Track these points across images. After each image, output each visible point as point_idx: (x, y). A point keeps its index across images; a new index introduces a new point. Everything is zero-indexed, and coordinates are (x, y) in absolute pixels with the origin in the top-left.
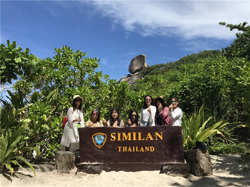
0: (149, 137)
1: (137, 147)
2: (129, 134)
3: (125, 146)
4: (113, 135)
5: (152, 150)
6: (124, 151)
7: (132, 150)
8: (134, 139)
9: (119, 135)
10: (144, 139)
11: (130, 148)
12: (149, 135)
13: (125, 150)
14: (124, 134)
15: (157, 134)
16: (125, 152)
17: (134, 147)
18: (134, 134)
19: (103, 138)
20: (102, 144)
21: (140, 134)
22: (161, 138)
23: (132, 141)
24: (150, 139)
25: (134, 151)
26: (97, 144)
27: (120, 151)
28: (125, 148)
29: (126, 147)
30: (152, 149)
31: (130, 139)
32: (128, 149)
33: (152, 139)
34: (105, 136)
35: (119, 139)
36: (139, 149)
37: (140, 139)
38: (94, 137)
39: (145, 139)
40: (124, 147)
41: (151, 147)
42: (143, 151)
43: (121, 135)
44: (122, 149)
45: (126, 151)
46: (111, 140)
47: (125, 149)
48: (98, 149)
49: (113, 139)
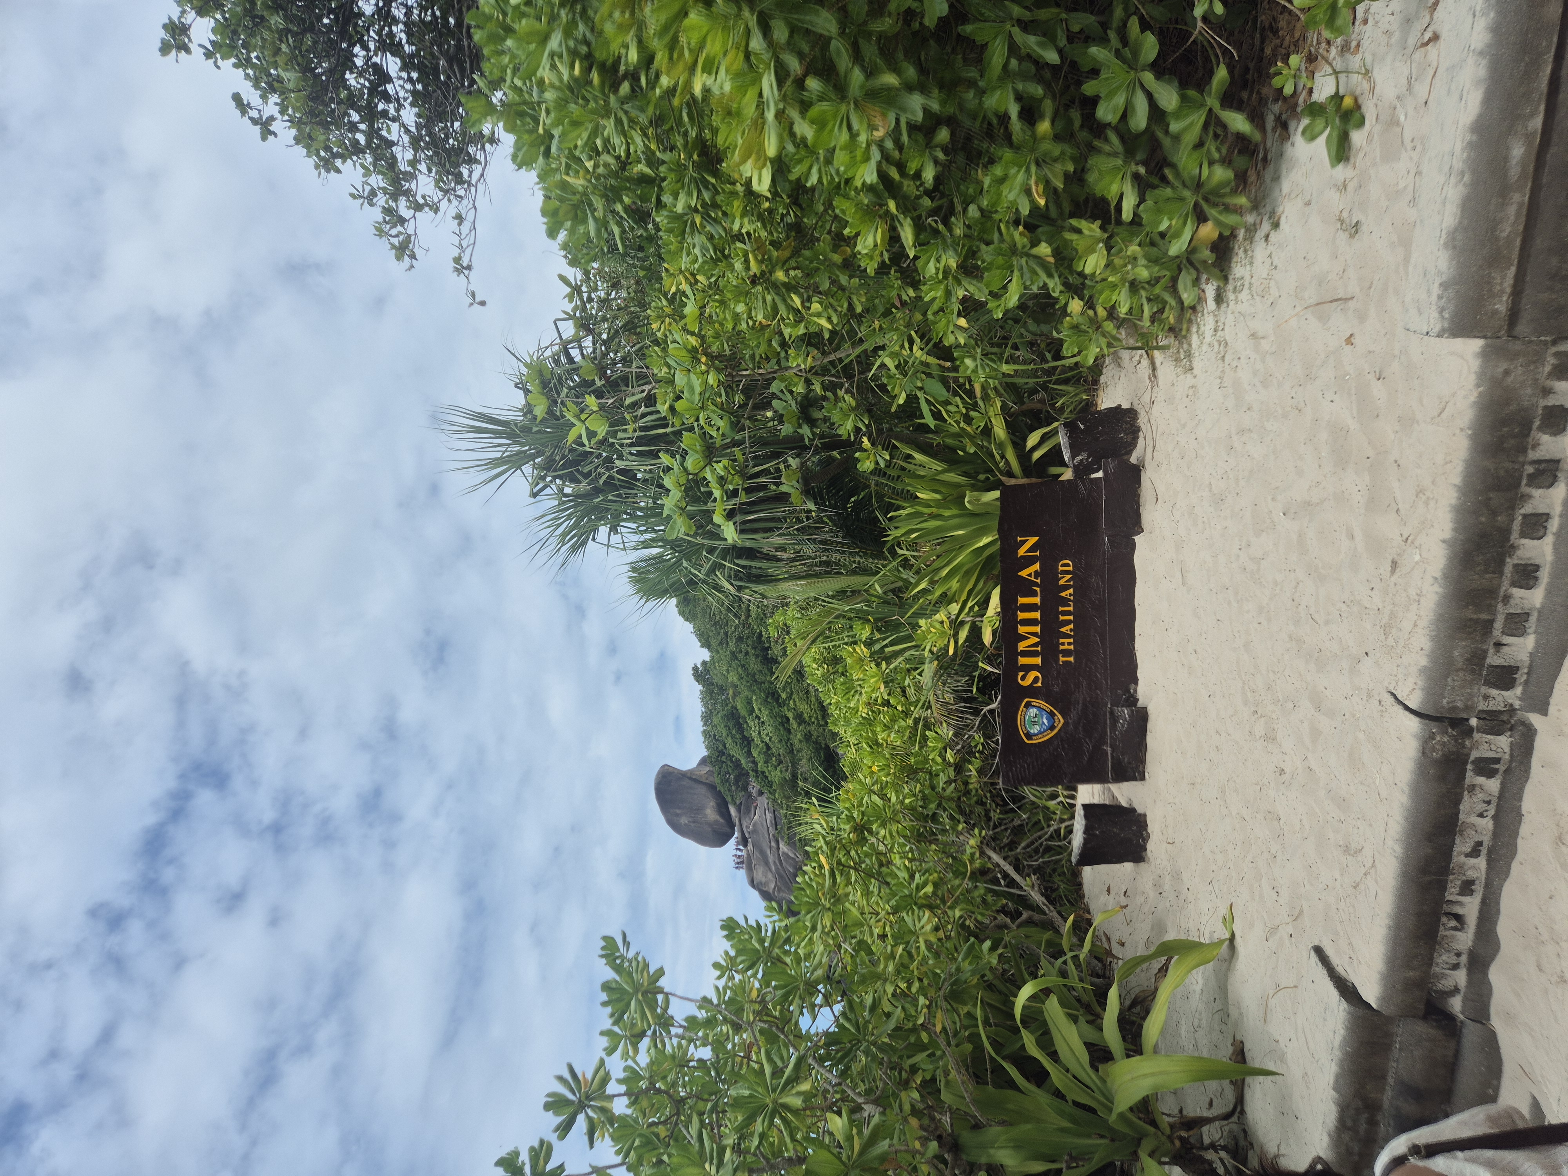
0: (1030, 575)
1: (1061, 609)
2: (1022, 630)
3: (1058, 644)
4: (1023, 678)
5: (1068, 565)
6: (1072, 647)
7: (1068, 622)
8: (1037, 615)
9: (1022, 661)
10: (1038, 589)
11: (1063, 630)
12: (1024, 573)
13: (1069, 644)
14: (1022, 646)
15: (1021, 552)
16: (1074, 643)
17: (1061, 618)
18: (1021, 615)
19: (1033, 711)
20: (1052, 714)
21: (1022, 600)
22: (1033, 540)
23: (1042, 622)
24: (1036, 572)
25: (1071, 618)
26: (1052, 728)
27: (1072, 659)
28: (1063, 644)
29: (1061, 640)
30: (1066, 565)
31: (1037, 629)
32: (1067, 636)
33: (1037, 566)
34: (1028, 705)
35: (1038, 661)
36: (1065, 602)
37: (1037, 600)
38: (1029, 736)
39: (1036, 584)
40: (1061, 647)
41: (1060, 569)
42: (1071, 591)
43: (1025, 654)
44: (1067, 653)
45: (1071, 640)
46: (1039, 684)
47: (1066, 644)
48: (1066, 724)
49: (1036, 679)
